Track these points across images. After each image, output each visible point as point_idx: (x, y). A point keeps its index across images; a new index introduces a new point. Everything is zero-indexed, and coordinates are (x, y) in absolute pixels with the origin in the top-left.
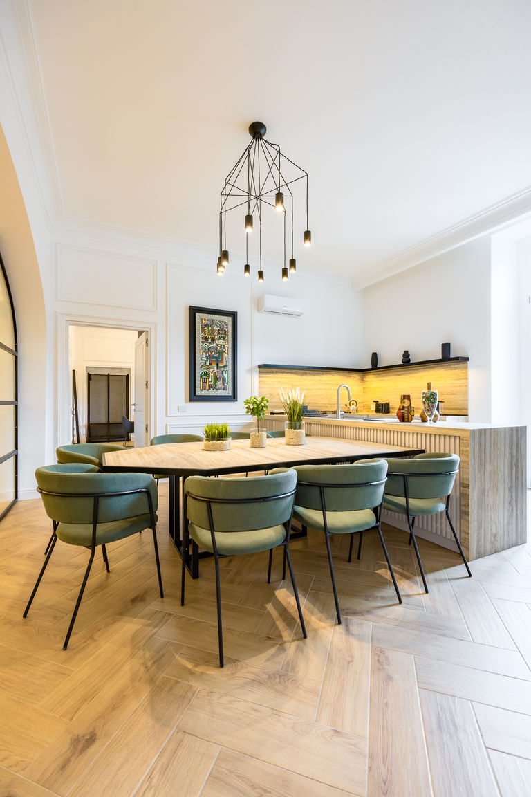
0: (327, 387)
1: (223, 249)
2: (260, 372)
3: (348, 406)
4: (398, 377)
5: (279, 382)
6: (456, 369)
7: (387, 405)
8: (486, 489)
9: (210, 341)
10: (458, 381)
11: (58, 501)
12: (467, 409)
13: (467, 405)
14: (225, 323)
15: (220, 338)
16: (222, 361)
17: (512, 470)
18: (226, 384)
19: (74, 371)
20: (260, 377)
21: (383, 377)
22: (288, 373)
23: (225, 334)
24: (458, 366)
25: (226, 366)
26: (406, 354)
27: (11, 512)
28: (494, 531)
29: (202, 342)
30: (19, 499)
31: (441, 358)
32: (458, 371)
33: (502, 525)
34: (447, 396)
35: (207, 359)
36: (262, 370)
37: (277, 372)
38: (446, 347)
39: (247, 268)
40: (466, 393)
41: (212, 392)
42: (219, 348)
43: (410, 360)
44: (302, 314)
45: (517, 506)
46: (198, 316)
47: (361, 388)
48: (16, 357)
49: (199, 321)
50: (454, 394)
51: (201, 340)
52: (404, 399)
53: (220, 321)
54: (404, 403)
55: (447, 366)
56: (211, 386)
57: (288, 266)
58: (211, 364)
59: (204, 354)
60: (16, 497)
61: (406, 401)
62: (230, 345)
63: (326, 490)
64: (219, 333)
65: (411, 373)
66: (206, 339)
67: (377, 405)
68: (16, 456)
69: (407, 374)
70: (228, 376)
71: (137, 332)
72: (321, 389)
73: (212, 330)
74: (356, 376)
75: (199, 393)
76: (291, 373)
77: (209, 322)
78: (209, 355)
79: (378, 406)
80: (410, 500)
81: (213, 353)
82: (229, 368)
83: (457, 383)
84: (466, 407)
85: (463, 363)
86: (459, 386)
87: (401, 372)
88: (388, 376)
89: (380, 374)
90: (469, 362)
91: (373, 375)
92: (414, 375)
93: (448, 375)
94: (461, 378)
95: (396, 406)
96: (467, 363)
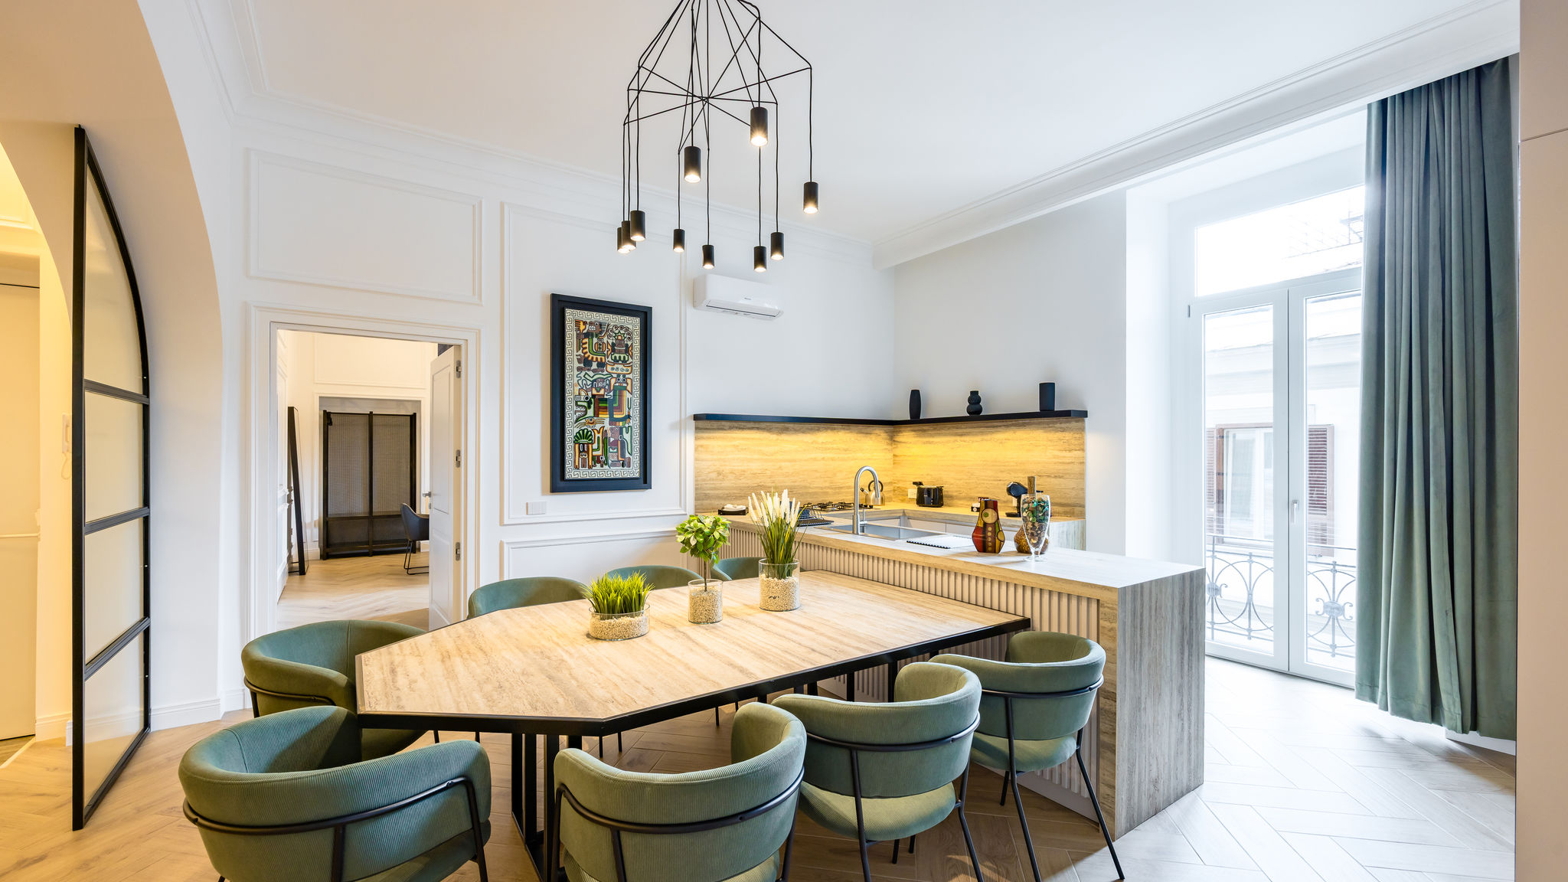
0: (829, 455)
1: (634, 208)
2: (697, 429)
3: (866, 490)
4: (958, 438)
5: (736, 447)
6: (1063, 430)
7: (939, 490)
8: (1143, 698)
9: (594, 366)
10: (1067, 454)
11: (241, 842)
12: (1084, 506)
13: (1084, 498)
14: (627, 329)
15: (616, 361)
16: (620, 408)
17: (1182, 653)
18: (627, 455)
19: (291, 410)
20: (696, 439)
21: (932, 436)
22: (752, 428)
23: (627, 351)
24: (1068, 425)
25: (629, 417)
26: (974, 398)
27: (135, 767)
28: (1154, 774)
29: (579, 369)
30: (155, 725)
31: (1038, 410)
32: (1067, 436)
33: (1167, 760)
34: (1048, 479)
35: (589, 403)
36: (701, 423)
37: (731, 428)
38: (1047, 390)
39: (679, 237)
40: (1082, 475)
41: (598, 472)
42: (613, 381)
43: (980, 410)
44: (779, 313)
45: (1189, 720)
46: (571, 315)
47: (890, 456)
48: (146, 409)
49: (573, 325)
50: (1060, 477)
51: (577, 365)
52: (986, 507)
53: (616, 327)
54: (987, 515)
55: (1048, 424)
56: (597, 460)
57: (767, 244)
58: (596, 414)
59: (583, 393)
60: (147, 723)
61: (990, 512)
62: (636, 376)
63: (864, 757)
64: (613, 350)
65: (982, 433)
66: (587, 362)
67: (919, 489)
68: (147, 633)
69: (976, 434)
70: (632, 438)
71: (437, 344)
72: (815, 459)
73: (600, 345)
74: (880, 433)
75: (571, 473)
76: (758, 429)
77: (593, 328)
78: (594, 396)
79: (921, 492)
80: (1016, 742)
81: (602, 392)
82: (635, 422)
83: (1064, 457)
84: (1082, 503)
85: (1076, 422)
86: (1069, 463)
87: (965, 431)
88: (939, 435)
89: (924, 431)
90: (1086, 419)
91: (913, 433)
92: (989, 437)
93: (1050, 441)
94: (1072, 447)
95: (955, 494)
96: (1084, 421)
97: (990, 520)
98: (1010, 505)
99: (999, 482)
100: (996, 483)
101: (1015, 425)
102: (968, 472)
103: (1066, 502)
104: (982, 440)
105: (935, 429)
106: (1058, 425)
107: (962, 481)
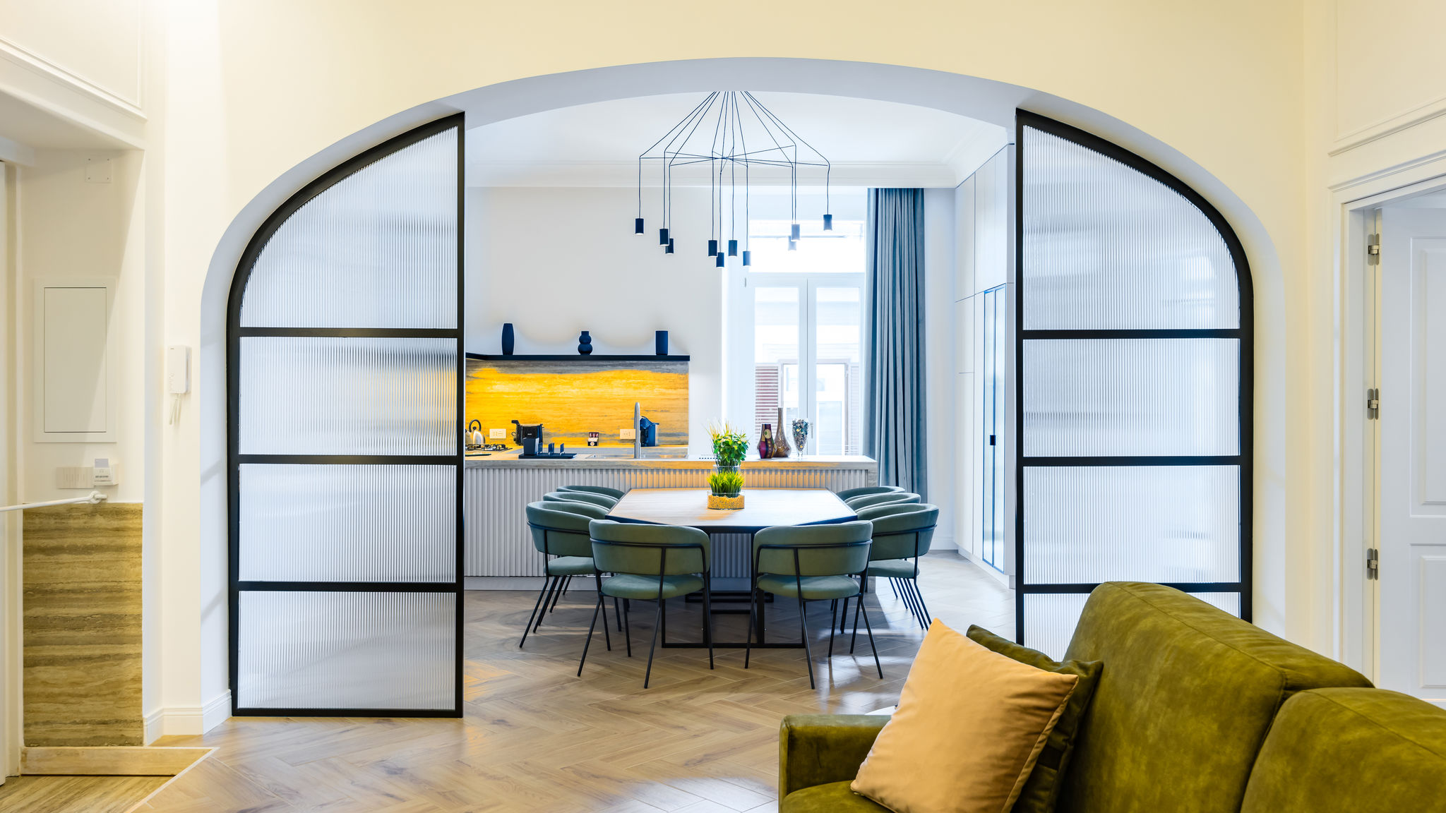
4: (557, 376)
6: (669, 371)
7: (540, 428)
10: (674, 392)
12: (687, 435)
13: (688, 428)
21: (522, 372)
24: (676, 367)
26: (585, 338)
31: (655, 354)
32: (673, 376)
34: (656, 413)
38: (661, 337)
40: (686, 409)
43: (589, 351)
50: (666, 412)
55: (655, 365)
65: (586, 371)
67: (516, 428)
69: (579, 372)
79: (519, 427)
83: (670, 394)
84: (686, 432)
85: (681, 364)
86: (674, 399)
87: (566, 368)
88: (533, 371)
89: (512, 367)
90: (689, 362)
91: (497, 368)
92: (593, 375)
93: (659, 380)
94: (677, 386)
95: (552, 431)
96: (687, 364)
97: (768, 437)
98: (617, 438)
99: (606, 418)
100: (602, 418)
101: (623, 365)
102: (570, 409)
103: (672, 432)
104: (586, 378)
105: (526, 366)
106: (665, 367)
107: (561, 419)
